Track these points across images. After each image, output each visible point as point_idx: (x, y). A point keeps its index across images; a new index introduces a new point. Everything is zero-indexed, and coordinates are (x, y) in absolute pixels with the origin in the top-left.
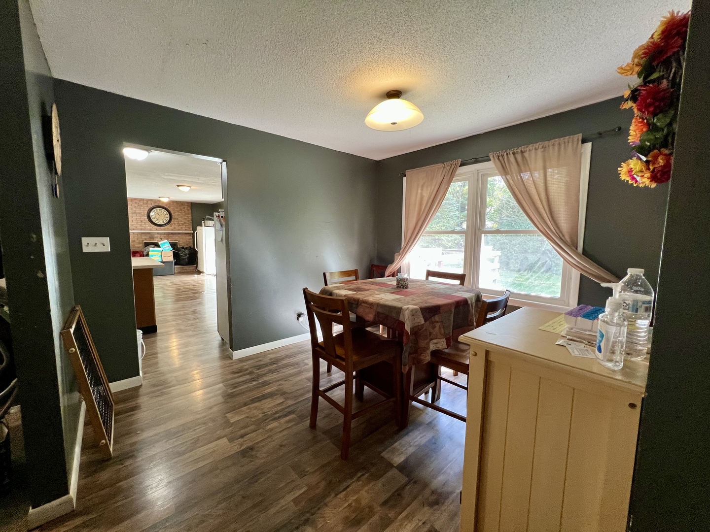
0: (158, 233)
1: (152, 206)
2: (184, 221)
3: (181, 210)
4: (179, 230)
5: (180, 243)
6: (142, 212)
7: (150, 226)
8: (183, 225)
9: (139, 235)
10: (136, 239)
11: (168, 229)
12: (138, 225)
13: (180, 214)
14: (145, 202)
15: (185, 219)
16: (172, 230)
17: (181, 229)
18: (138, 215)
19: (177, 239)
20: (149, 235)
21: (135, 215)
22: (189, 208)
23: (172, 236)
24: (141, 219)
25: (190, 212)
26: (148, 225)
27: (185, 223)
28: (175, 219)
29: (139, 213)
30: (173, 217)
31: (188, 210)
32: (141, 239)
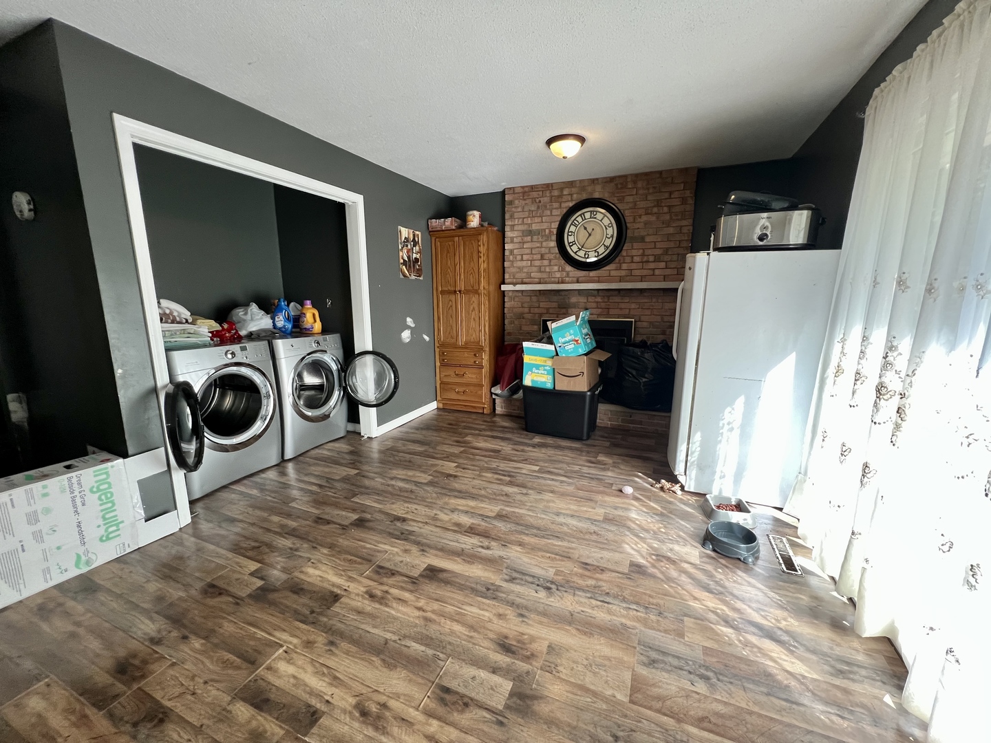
0: (580, 291)
1: (571, 204)
2: (665, 245)
3: (658, 204)
4: (642, 278)
5: (639, 324)
6: (545, 226)
7: (563, 270)
8: (657, 259)
9: (534, 299)
10: (526, 310)
11: (609, 279)
12: (535, 269)
13: (653, 218)
14: (556, 193)
15: (668, 237)
16: (621, 280)
17: (652, 277)
18: (535, 238)
19: (632, 313)
20: (555, 298)
21: (529, 238)
22: (688, 193)
23: (617, 299)
24: (543, 251)
25: (690, 207)
26: (558, 267)
27: (666, 251)
28: (634, 239)
29: (538, 232)
30: (629, 233)
31: (684, 201)
32: (536, 310)
